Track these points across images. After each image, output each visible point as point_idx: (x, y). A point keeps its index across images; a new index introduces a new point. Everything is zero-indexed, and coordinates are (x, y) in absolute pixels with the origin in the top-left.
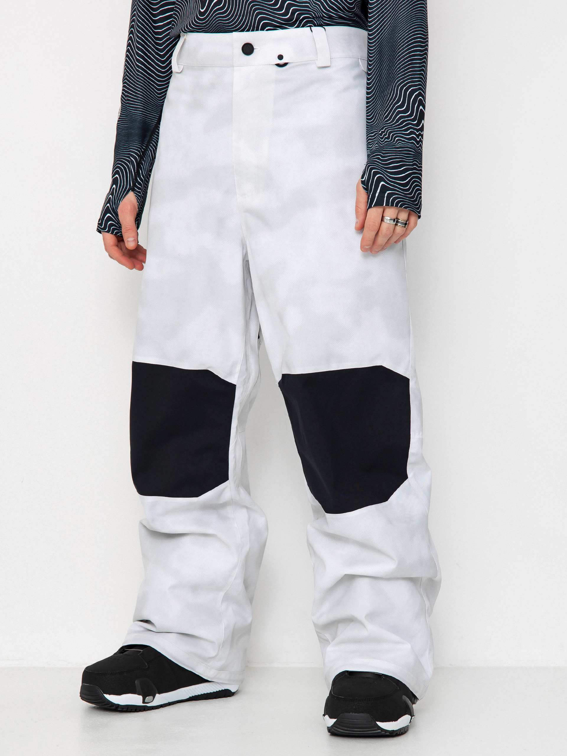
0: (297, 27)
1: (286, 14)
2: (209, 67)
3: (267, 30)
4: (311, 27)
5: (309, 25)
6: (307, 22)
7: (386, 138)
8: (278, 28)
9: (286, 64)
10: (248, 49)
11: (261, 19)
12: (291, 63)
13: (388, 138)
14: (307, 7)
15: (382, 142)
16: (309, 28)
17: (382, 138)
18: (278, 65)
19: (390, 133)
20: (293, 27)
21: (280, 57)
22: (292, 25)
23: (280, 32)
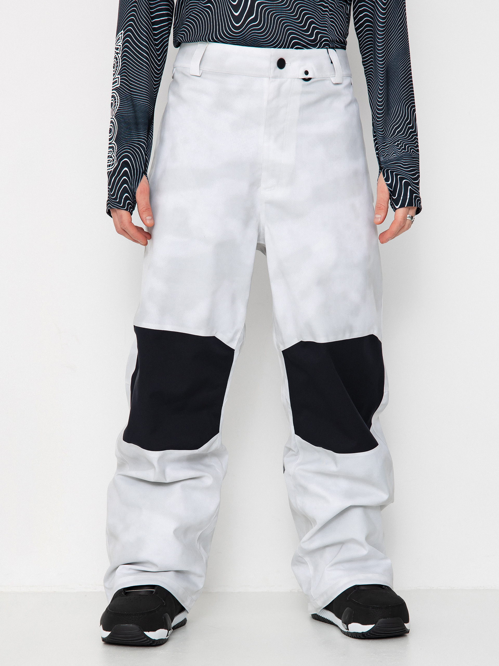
0: (318, 48)
1: (311, 35)
2: (235, 74)
3: (297, 48)
4: (328, 49)
5: (326, 47)
6: (325, 45)
7: (403, 149)
8: (304, 47)
9: (309, 79)
10: (281, 64)
11: (293, 38)
12: (313, 78)
13: (405, 149)
14: (326, 30)
15: (400, 152)
16: (326, 49)
17: (399, 149)
18: (305, 80)
19: (405, 145)
20: (315, 47)
21: (307, 73)
22: (314, 46)
23: (305, 51)
